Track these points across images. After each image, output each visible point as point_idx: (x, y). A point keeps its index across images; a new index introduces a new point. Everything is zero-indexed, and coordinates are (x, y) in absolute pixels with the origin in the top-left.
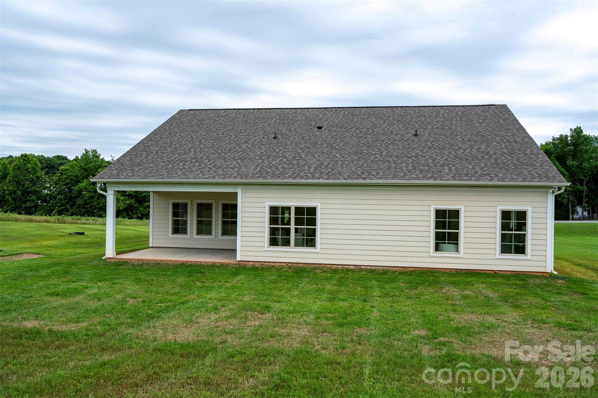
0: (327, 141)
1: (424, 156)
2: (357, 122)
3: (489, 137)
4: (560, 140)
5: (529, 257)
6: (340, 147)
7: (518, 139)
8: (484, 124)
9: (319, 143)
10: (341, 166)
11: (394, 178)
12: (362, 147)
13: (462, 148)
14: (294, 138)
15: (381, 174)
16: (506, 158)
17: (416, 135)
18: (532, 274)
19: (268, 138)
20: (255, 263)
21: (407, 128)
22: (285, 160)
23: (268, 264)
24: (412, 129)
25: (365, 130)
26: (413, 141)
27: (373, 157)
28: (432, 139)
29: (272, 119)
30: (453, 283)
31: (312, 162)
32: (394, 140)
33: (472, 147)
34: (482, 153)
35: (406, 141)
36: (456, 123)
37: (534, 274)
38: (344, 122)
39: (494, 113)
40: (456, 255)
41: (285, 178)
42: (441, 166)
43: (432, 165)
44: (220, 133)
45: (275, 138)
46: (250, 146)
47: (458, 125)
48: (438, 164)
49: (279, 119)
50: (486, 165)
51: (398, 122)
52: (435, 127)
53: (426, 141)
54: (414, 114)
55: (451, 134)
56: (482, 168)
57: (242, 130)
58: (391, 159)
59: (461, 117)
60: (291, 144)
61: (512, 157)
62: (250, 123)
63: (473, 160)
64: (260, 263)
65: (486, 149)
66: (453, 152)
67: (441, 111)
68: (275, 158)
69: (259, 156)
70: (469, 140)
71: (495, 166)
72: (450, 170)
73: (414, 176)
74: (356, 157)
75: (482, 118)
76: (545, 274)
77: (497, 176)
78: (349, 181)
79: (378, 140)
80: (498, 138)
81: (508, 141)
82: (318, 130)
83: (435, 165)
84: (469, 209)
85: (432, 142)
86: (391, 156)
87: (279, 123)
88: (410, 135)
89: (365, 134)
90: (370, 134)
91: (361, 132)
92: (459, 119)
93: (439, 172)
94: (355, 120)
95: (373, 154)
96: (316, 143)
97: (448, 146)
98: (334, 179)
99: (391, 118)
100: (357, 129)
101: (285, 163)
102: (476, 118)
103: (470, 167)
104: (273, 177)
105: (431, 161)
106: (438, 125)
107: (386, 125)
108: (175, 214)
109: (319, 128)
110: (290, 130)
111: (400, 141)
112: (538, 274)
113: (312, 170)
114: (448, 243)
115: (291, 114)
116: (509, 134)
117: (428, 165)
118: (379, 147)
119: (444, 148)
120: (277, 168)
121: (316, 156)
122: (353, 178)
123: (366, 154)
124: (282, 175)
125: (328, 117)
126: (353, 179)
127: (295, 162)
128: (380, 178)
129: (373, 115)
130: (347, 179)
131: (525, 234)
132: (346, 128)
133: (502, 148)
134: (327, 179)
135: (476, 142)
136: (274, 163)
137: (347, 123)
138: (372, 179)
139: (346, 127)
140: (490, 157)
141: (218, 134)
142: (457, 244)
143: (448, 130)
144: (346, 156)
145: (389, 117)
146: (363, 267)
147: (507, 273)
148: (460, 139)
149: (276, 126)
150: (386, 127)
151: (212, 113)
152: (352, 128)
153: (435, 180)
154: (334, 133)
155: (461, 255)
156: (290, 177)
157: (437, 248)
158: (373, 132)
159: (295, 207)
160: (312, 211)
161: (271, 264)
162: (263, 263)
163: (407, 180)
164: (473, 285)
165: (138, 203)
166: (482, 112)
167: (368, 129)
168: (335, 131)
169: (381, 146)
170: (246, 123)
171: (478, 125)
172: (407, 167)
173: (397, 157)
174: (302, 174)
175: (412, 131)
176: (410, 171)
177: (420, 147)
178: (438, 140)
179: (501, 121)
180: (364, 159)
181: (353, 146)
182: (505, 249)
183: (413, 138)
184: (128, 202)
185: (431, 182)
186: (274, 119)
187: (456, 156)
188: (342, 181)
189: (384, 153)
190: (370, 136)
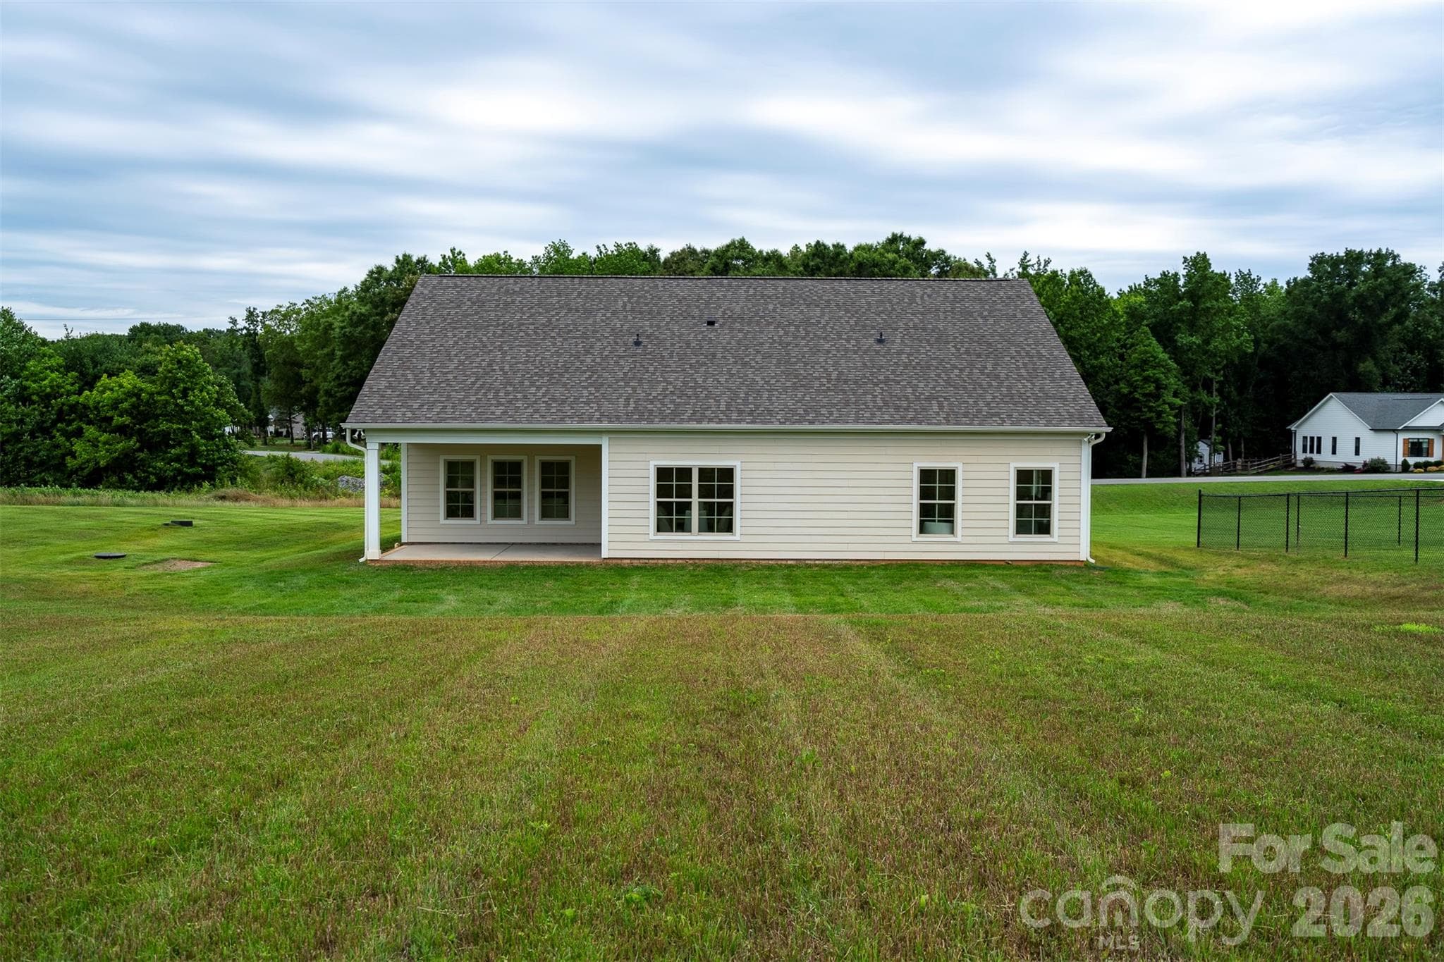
0: (733, 351)
1: (898, 382)
2: (774, 310)
3: (999, 346)
4: (1161, 284)
5: (1055, 539)
6: (757, 362)
7: (1043, 352)
8: (991, 321)
9: (719, 355)
10: (769, 399)
11: (856, 421)
12: (796, 363)
13: (956, 368)
14: (673, 345)
15: (836, 414)
16: (1024, 386)
17: (880, 341)
18: (1059, 563)
19: (626, 344)
20: (633, 561)
21: (864, 326)
22: (671, 388)
23: (656, 561)
24: (873, 328)
25: (792, 328)
26: (877, 352)
27: (817, 384)
28: (907, 350)
29: (616, 301)
30: (951, 577)
31: (718, 392)
32: (846, 350)
33: (971, 365)
34: (988, 376)
35: (865, 352)
36: (946, 318)
37: (1063, 563)
38: (751, 312)
39: (1008, 298)
40: (950, 538)
41: (682, 421)
42: (926, 399)
43: (912, 397)
44: (530, 332)
45: (637, 343)
46: (598, 360)
47: (949, 322)
48: (922, 397)
49: (629, 301)
50: (994, 397)
51: (846, 313)
52: (911, 324)
53: (899, 353)
54: (871, 296)
55: (938, 340)
56: (988, 404)
57: (568, 325)
58: (845, 387)
59: (952, 303)
60: (672, 357)
61: (1033, 384)
62: (577, 311)
63: (975, 389)
64: (641, 561)
65: (995, 369)
66: (943, 375)
67: (918, 290)
68: (653, 383)
69: (622, 380)
70: (967, 352)
71: (1007, 399)
72: (941, 407)
73: (887, 417)
74: (789, 384)
75: (987, 307)
76: (1078, 564)
77: (1010, 416)
78: (788, 427)
79: (819, 351)
80: (1013, 348)
81: (1027, 353)
82: (709, 327)
83: (918, 398)
84: (969, 468)
85: (910, 354)
86: (846, 382)
87: (633, 310)
88: (871, 341)
89: (795, 337)
90: (803, 338)
91: (786, 333)
92: (949, 309)
93: (924, 409)
94: (771, 307)
95: (816, 378)
96: (714, 355)
97: (934, 363)
98: (763, 422)
99: (833, 304)
100: (778, 326)
101: (672, 393)
102: (978, 307)
103: (971, 401)
104: (663, 420)
105: (910, 390)
106: (916, 320)
107: (826, 318)
108: (451, 482)
109: (711, 323)
110: (658, 326)
111: (855, 352)
112: (1069, 564)
113: (723, 407)
114: (939, 521)
115: (647, 292)
116: (1031, 341)
117: (907, 399)
118: (823, 364)
119: (928, 367)
120: (663, 404)
121: (722, 380)
122: (793, 420)
123: (805, 378)
124: (675, 416)
125: (718, 298)
126: (794, 423)
127: (690, 392)
128: (835, 421)
129: (800, 297)
130: (784, 423)
131: (1050, 505)
132: (758, 323)
133: (1018, 368)
134: (752, 422)
135: (979, 355)
136: (654, 394)
137: (756, 313)
138: (823, 423)
139: (757, 321)
140: (1000, 385)
141: (527, 334)
142: (952, 522)
143: (933, 331)
144: (773, 381)
145: (828, 301)
146: (809, 562)
147: (1024, 564)
148: (953, 350)
149: (630, 318)
150: (828, 324)
151: (493, 285)
152: (769, 324)
153: (920, 423)
154: (740, 335)
155: (959, 539)
156: (690, 420)
157: (923, 530)
158: (807, 333)
159: (699, 469)
160: (727, 474)
161: (660, 561)
162: (647, 561)
163: (877, 424)
164: (976, 577)
165: (149, 450)
166: (988, 294)
167: (797, 327)
168: (740, 331)
169: (825, 361)
170: (570, 310)
171: (981, 321)
172: (875, 402)
173: (856, 383)
174: (708, 413)
175: (873, 332)
176: (880, 408)
177: (891, 366)
178: (918, 352)
179: (1019, 315)
180: (802, 386)
181: (779, 361)
182: (1022, 528)
183: (877, 347)
184: (120, 446)
185: (914, 427)
186: (621, 303)
187: (948, 382)
188: (776, 426)
189: (834, 375)
190: (803, 342)
